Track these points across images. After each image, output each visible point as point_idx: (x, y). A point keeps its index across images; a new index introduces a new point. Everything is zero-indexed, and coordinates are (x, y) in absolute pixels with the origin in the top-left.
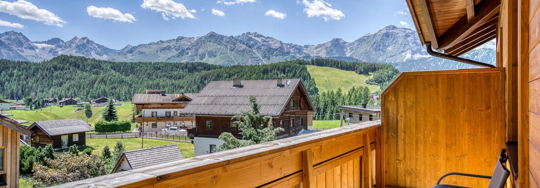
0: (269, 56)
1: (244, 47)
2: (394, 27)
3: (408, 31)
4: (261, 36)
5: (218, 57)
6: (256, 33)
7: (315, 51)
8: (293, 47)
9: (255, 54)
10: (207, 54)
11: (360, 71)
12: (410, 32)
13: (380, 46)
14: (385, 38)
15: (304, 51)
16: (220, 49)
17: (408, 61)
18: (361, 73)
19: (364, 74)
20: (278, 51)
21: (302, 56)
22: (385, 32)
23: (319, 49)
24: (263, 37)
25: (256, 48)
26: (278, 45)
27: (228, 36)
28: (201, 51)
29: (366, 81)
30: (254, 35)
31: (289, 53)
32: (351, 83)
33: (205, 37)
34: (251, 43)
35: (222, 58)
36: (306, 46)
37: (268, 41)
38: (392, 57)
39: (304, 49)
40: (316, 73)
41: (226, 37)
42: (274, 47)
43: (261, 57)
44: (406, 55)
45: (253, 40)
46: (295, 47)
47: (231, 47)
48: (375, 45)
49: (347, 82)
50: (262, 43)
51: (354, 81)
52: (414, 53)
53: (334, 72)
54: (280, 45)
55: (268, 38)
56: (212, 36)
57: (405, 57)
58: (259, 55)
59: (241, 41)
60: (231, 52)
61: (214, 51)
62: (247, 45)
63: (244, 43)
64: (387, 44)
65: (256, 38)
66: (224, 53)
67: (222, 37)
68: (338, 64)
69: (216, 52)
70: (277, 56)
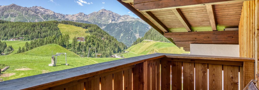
0: (47, 19)
1: (33, 13)
2: (105, 10)
3: (110, 12)
4: (43, 8)
5: (17, 17)
6: (40, 7)
7: (71, 17)
8: (60, 15)
9: (39, 17)
10: (9, 15)
11: (83, 27)
12: (111, 12)
13: (99, 17)
14: (101, 14)
15: (66, 17)
16: (18, 13)
17: (110, 24)
18: (84, 28)
19: (85, 28)
20: (52, 16)
21: (65, 19)
22: (101, 11)
23: (73, 17)
24: (45, 9)
25: (40, 14)
26: (52, 14)
27: (24, 7)
28: (5, 13)
29: (85, 31)
30: (39, 8)
31: (57, 18)
32: (78, 32)
33: (9, 7)
34: (38, 12)
35: (19, 18)
36: (67, 15)
37: (47, 11)
38: (104, 22)
39: (66, 16)
40: (62, 27)
41: (22, 7)
42: (50, 15)
43: (43, 19)
44: (109, 21)
45: (39, 10)
46: (61, 15)
47: (25, 13)
48: (97, 16)
49: (76, 32)
50: (44, 12)
51: (80, 32)
52: (112, 20)
53: (72, 27)
54: (53, 14)
55: (47, 10)
56: (14, 6)
57: (109, 22)
58: (42, 18)
59: (31, 10)
60: (25, 15)
61: (15, 14)
62: (35, 12)
63: (33, 11)
64: (102, 16)
65: (41, 9)
66: (21, 15)
67: (20, 7)
68: (74, 24)
69: (15, 15)
70: (51, 19)
